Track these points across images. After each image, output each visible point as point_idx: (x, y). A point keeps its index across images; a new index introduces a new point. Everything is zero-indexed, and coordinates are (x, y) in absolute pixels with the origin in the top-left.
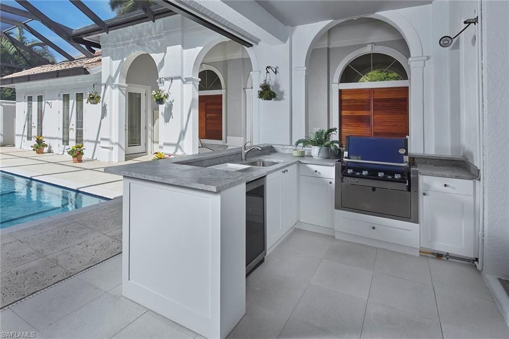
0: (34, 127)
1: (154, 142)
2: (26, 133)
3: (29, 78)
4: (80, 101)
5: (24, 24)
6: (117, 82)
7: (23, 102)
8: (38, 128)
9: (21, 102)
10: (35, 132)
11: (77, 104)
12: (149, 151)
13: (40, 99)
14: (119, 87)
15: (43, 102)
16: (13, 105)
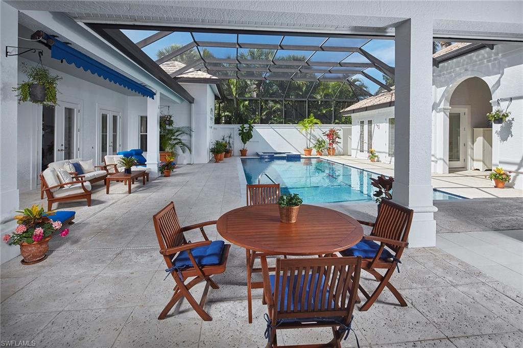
1: (473, 160)
2: (359, 147)
3: (366, 109)
6: (442, 106)
8: (368, 143)
9: (356, 125)
12: (469, 167)
13: (370, 122)
14: (444, 110)
15: (373, 125)
16: (350, 127)
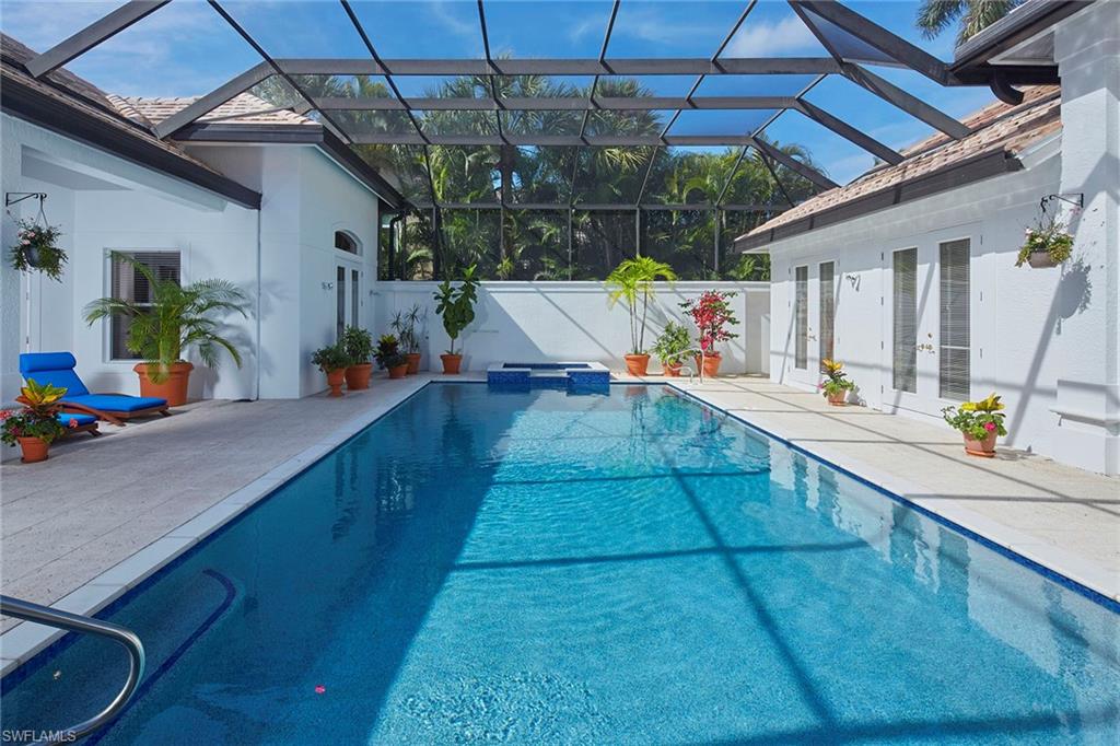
0: (814, 337)
2: (792, 350)
3: (812, 222)
4: (954, 263)
5: (799, 99)
7: (787, 282)
8: (821, 341)
9: (782, 281)
10: (813, 349)
11: (943, 276)
13: (827, 271)
15: (836, 278)
16: (767, 290)
